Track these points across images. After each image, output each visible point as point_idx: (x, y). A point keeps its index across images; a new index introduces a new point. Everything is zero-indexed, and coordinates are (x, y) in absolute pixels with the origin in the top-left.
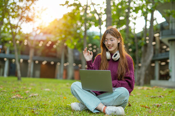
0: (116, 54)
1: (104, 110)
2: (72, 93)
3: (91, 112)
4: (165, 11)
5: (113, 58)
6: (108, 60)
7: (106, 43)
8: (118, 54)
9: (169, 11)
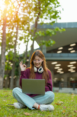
0: (41, 69)
1: (39, 108)
2: (14, 96)
3: (30, 109)
4: (41, 41)
5: (39, 71)
6: (35, 73)
7: (34, 62)
8: (42, 69)
9: (44, 41)
